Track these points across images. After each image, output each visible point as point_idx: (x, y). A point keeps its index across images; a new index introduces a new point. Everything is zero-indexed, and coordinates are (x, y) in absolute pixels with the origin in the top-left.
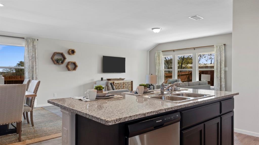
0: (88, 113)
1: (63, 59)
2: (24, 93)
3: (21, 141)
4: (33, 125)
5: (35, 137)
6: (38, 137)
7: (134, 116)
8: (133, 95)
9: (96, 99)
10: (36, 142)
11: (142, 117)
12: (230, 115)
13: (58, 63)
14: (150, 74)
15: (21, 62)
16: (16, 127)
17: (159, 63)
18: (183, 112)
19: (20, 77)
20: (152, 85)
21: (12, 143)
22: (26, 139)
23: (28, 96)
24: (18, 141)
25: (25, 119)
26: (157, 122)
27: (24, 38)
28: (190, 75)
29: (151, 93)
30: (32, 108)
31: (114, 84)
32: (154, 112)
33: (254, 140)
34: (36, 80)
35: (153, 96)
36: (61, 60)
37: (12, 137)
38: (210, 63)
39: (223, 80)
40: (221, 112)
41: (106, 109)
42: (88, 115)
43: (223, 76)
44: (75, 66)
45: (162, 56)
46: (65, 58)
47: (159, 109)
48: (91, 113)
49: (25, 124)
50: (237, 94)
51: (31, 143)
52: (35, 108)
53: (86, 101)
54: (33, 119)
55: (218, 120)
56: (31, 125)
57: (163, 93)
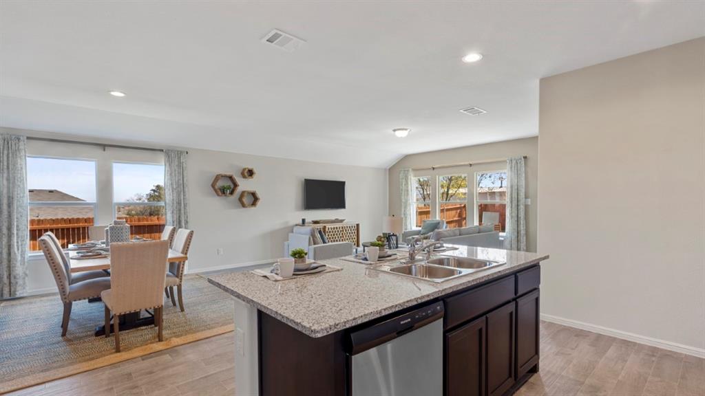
0: (279, 312)
1: (232, 186)
2: (166, 252)
3: (162, 341)
4: (182, 310)
5: (187, 332)
6: (192, 333)
7: (362, 316)
8: (360, 263)
9: (294, 275)
10: (188, 341)
11: (375, 317)
12: (532, 296)
13: (224, 193)
14: (389, 215)
15: (158, 187)
16: (153, 313)
17: (407, 191)
18: (448, 300)
19: (158, 218)
20: (393, 235)
21: (147, 345)
22: (171, 337)
23: (172, 259)
24: (157, 340)
25: (168, 297)
26: (402, 323)
27: (162, 150)
28: (464, 209)
29: (393, 257)
30: (181, 279)
31: (324, 232)
32: (396, 306)
33: (577, 336)
34: (186, 228)
35: (396, 265)
36: (229, 188)
37: (147, 332)
38: (500, 185)
39: (522, 222)
40: (516, 292)
41: (311, 301)
42: (281, 315)
43: (522, 215)
44: (255, 199)
45: (412, 178)
46: (236, 185)
47: (405, 300)
48: (285, 311)
49: (168, 307)
50: (547, 257)
51: (180, 343)
52: (185, 275)
53: (276, 281)
54: (183, 298)
55: (511, 307)
56: (178, 309)
57: (414, 258)
